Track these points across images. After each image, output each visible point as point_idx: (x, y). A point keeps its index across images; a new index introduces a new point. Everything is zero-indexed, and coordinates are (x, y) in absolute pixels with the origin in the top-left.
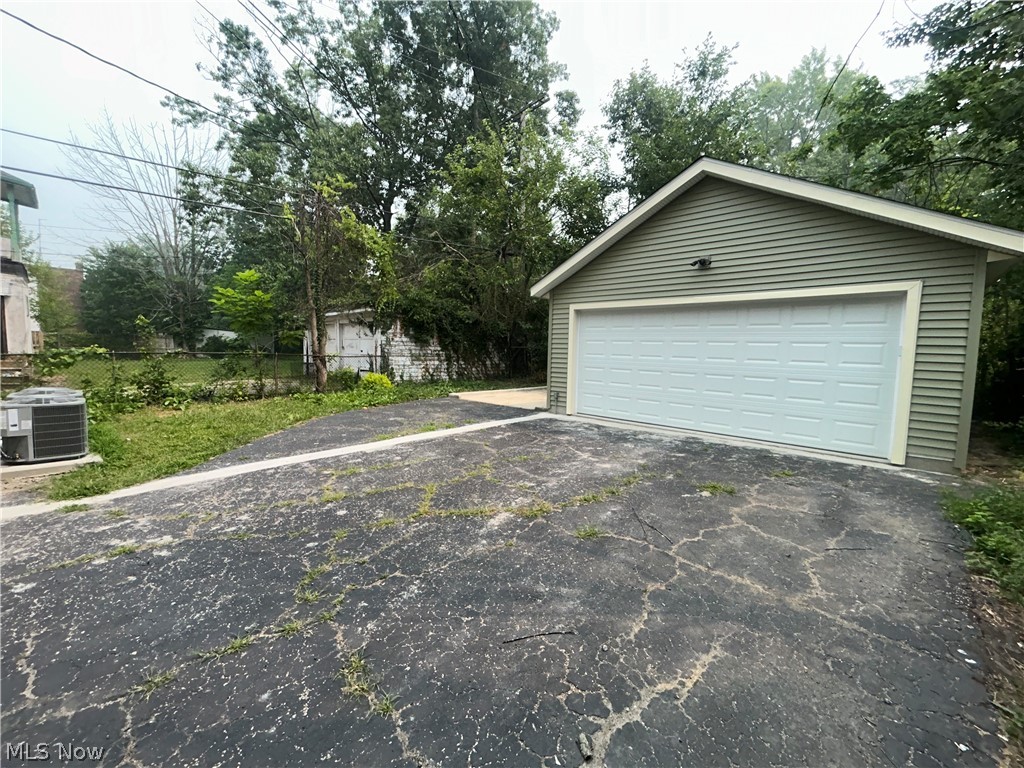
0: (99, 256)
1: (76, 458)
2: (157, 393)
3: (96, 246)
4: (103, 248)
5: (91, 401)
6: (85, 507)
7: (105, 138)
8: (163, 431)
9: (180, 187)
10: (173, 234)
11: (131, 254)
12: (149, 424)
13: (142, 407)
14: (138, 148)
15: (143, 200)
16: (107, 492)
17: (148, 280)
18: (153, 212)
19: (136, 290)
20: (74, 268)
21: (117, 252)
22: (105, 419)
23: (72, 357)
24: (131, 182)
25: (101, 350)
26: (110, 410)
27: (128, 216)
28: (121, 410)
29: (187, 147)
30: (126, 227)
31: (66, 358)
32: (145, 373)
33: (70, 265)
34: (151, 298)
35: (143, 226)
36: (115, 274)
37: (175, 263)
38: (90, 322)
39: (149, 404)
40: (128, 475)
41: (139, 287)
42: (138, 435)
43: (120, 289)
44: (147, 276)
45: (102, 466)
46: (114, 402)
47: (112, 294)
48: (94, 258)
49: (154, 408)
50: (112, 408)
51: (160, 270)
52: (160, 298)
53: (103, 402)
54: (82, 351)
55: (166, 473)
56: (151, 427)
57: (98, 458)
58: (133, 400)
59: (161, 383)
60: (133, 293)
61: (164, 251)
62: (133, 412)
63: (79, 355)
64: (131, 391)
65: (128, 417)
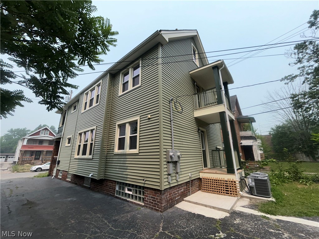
0: (274, 130)
1: (267, 198)
2: (296, 177)
3: (273, 127)
4: (274, 127)
5: (274, 177)
6: (268, 218)
7: (269, 98)
8: (299, 194)
9: (292, 102)
10: (295, 117)
11: (283, 127)
12: (293, 189)
13: (291, 182)
14: (278, 96)
15: (284, 111)
16: (275, 215)
17: (290, 134)
18: (287, 112)
19: (287, 138)
20: (269, 134)
21: (278, 127)
22: (278, 184)
23: (267, 162)
24: (278, 106)
25: (274, 160)
26: (280, 181)
27: (279, 116)
28: (284, 182)
29: (293, 88)
30: (280, 119)
31: (265, 162)
32: (290, 168)
33: (267, 134)
34: (292, 140)
35: (284, 118)
36: (279, 134)
37: (298, 126)
38: (275, 150)
39: (294, 181)
40: (283, 210)
41: (288, 137)
42: (290, 193)
43: (282, 139)
44: (290, 133)
45: (275, 203)
46: (281, 178)
47: (280, 140)
48: (272, 131)
49: (297, 183)
50: (281, 180)
51: (294, 130)
52: (296, 139)
53: (278, 178)
54: (269, 160)
55: (298, 215)
56: (294, 191)
57: (274, 200)
58: (288, 179)
59: (297, 173)
60: (286, 139)
61: (293, 123)
62: (288, 183)
63: (268, 162)
64: (287, 174)
65: (286, 185)
